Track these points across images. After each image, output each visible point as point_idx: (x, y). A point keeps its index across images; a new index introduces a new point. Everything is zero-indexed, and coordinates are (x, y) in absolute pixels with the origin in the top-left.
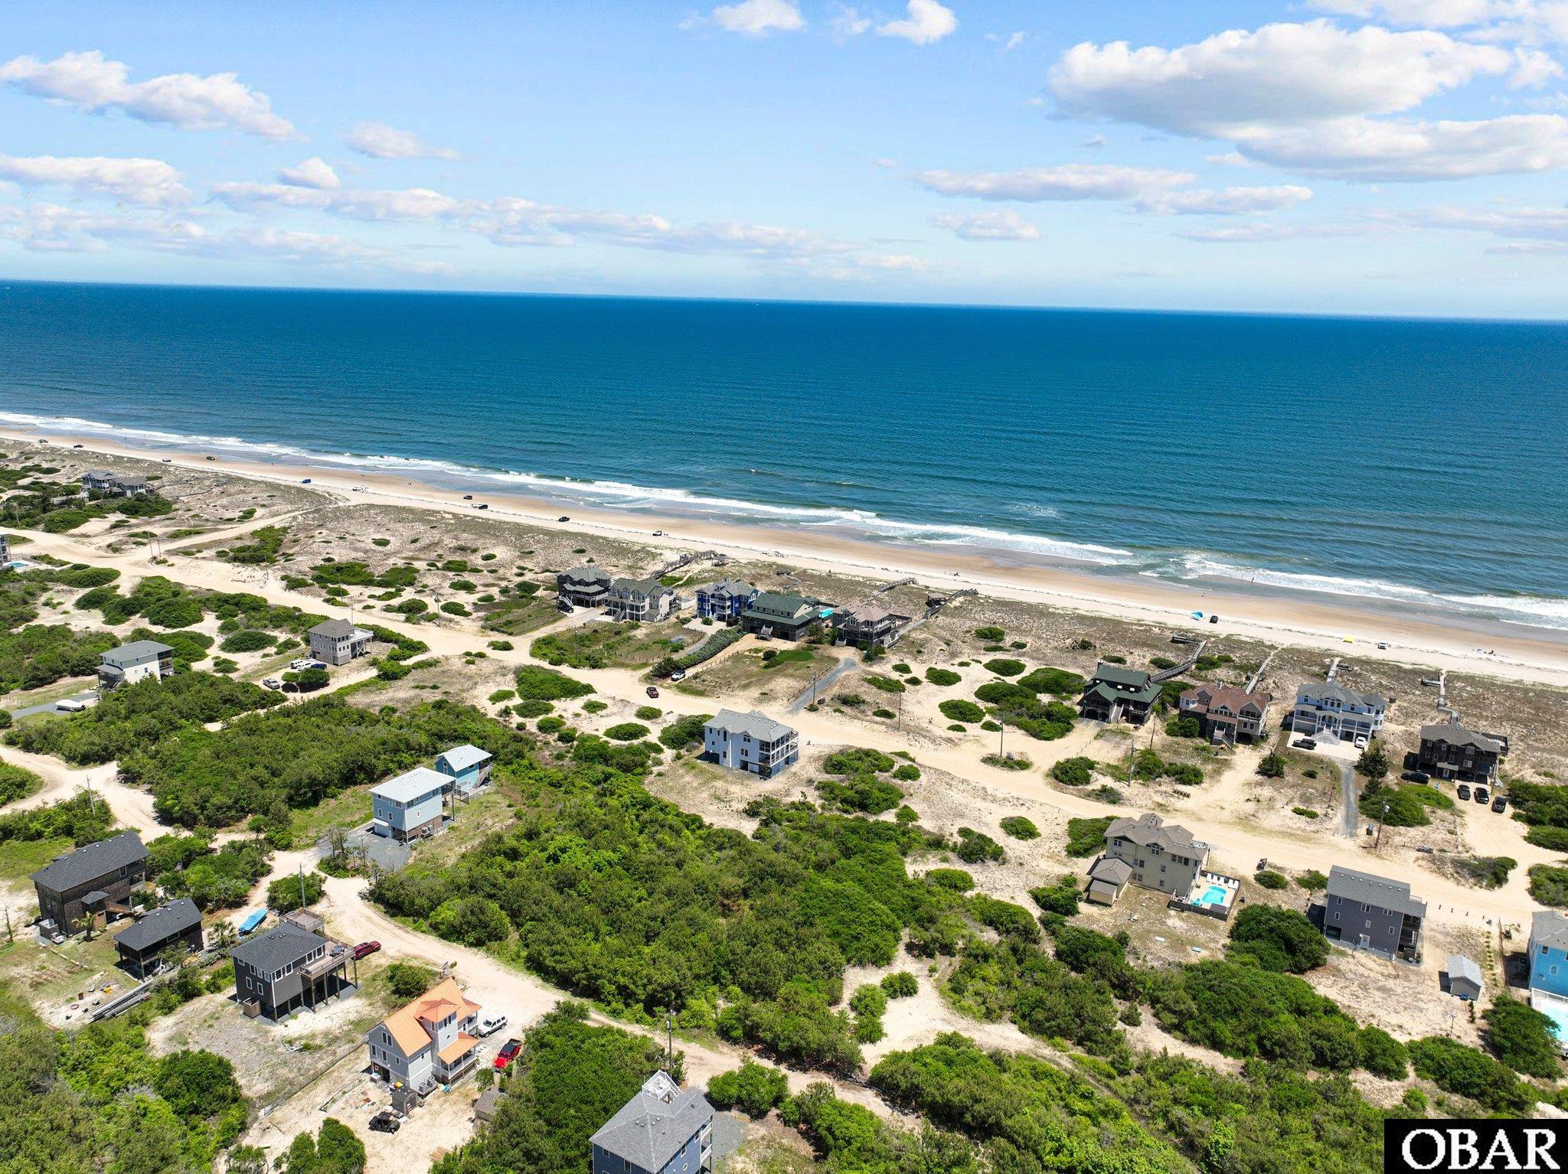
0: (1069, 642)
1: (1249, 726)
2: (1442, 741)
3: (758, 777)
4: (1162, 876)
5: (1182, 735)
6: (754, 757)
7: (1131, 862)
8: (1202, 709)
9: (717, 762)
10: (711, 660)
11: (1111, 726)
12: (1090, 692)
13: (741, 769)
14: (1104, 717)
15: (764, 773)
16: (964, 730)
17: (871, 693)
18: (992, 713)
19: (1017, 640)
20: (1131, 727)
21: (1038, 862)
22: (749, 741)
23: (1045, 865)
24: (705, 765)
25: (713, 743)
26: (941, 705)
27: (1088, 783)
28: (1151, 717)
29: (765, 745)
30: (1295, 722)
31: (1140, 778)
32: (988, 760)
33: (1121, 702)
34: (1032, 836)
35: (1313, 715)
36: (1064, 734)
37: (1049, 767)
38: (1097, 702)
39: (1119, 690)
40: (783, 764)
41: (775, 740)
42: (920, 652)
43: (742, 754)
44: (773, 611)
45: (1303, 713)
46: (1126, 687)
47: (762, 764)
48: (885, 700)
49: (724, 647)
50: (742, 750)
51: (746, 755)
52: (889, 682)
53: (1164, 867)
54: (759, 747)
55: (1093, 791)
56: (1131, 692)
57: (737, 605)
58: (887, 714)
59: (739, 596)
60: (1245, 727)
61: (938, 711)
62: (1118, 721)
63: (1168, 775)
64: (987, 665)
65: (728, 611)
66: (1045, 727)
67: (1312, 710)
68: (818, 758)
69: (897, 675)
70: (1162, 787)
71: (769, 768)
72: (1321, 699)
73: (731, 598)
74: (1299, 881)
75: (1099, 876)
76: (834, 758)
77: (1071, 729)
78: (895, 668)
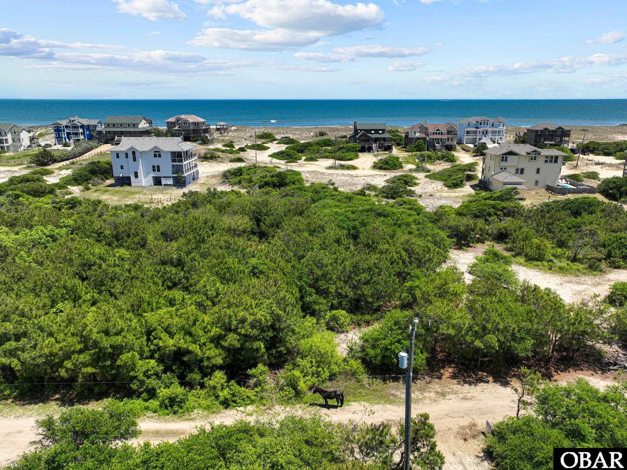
0: (312, 134)
1: (450, 140)
2: (546, 129)
3: (174, 188)
4: (537, 177)
5: (417, 151)
6: (167, 169)
7: (514, 171)
8: (423, 136)
9: (129, 184)
10: (81, 157)
11: (376, 153)
12: (357, 137)
13: (154, 185)
14: (370, 150)
15: (180, 182)
16: (297, 162)
17: (220, 154)
18: (305, 156)
19: (283, 136)
20: (387, 152)
21: (437, 194)
22: (160, 156)
23: (444, 194)
24: (118, 188)
25: (122, 167)
26: (269, 156)
27: (402, 168)
28: (394, 147)
29: (177, 156)
30: (465, 138)
31: (427, 162)
32: (330, 168)
33: (376, 140)
34: (416, 184)
35: (475, 132)
36: (357, 157)
37: (369, 166)
38: (365, 141)
39: (372, 134)
40: (191, 178)
41: (185, 150)
42: (232, 142)
43: (154, 170)
44: (121, 125)
45: (468, 132)
46: (377, 131)
47: (176, 175)
48: (233, 156)
49: (88, 150)
50: (154, 167)
51: (159, 170)
52: (226, 150)
53: (538, 170)
54: (171, 161)
55: (410, 169)
56: (380, 134)
57: (88, 133)
58: (240, 160)
59: (88, 126)
60: (448, 141)
61: (271, 158)
62: (378, 151)
63: (438, 159)
64: (278, 143)
65: (82, 137)
66: (346, 154)
67: (474, 129)
68: (214, 176)
69: (228, 148)
70: (442, 164)
71: (184, 177)
72: (477, 122)
73: (82, 127)
74: (585, 177)
75: (506, 181)
76: (232, 172)
77: (358, 156)
78: (224, 146)
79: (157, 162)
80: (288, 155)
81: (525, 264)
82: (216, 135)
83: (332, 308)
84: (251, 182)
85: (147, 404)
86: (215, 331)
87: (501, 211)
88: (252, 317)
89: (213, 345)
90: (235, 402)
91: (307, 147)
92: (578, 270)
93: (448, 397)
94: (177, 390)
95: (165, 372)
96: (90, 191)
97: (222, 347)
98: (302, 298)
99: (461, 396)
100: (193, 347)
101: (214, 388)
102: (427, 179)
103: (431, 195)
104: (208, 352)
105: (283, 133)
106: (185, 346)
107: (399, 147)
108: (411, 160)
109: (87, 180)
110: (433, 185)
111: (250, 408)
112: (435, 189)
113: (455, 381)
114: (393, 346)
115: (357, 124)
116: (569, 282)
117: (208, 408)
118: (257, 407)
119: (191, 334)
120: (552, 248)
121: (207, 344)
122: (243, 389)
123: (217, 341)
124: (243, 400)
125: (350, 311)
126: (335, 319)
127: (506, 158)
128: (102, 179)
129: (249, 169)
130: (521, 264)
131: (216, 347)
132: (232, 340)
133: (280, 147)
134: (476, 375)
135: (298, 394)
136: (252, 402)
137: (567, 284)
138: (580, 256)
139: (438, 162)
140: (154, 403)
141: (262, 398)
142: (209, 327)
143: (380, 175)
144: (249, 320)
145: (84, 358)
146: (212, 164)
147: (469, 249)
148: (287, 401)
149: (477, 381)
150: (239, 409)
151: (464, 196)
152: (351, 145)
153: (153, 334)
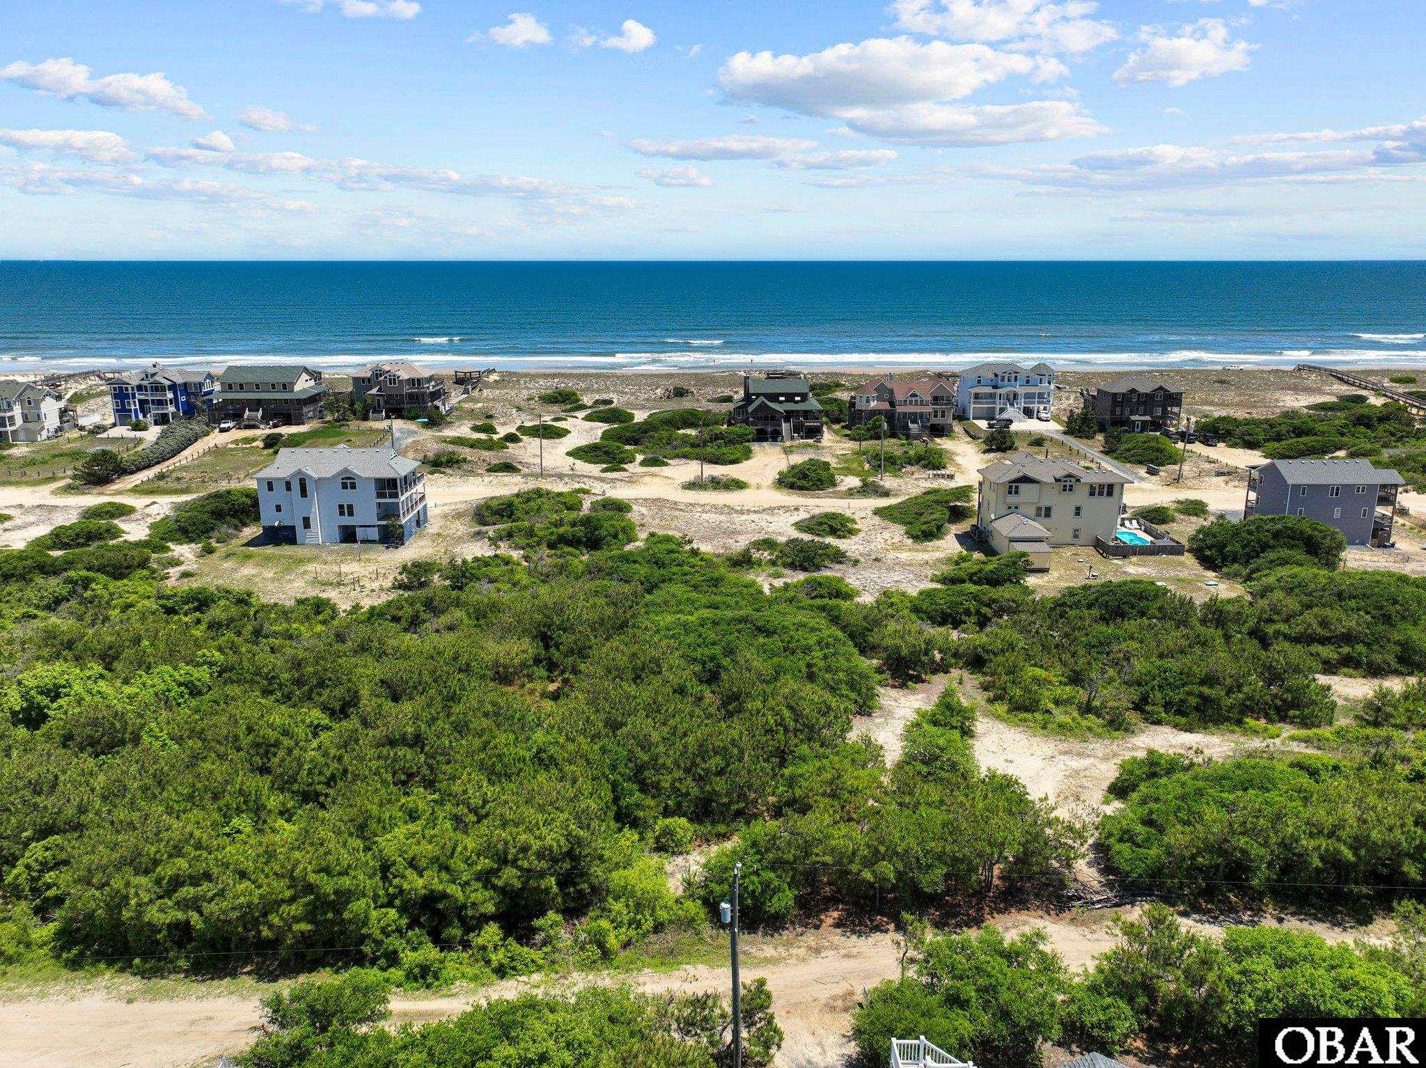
1: (940, 414)
2: (1133, 391)
3: (381, 547)
4: (1077, 522)
5: (871, 438)
6: (367, 514)
7: (1032, 512)
8: (886, 406)
9: (292, 540)
10: (175, 459)
11: (788, 444)
12: (750, 409)
13: (342, 541)
14: (775, 436)
15: (391, 537)
16: (625, 470)
17: (466, 452)
18: (641, 452)
19: (597, 397)
20: (811, 441)
21: (892, 555)
22: (353, 486)
23: (904, 556)
24: (269, 550)
25: (278, 508)
26: (569, 454)
27: (834, 485)
28: (825, 429)
29: (388, 486)
30: (972, 408)
31: (886, 471)
32: (692, 486)
33: (788, 416)
34: (852, 532)
35: (992, 396)
36: (748, 454)
37: (770, 482)
38: (766, 418)
39: (781, 402)
40: (414, 524)
41: (403, 474)
42: (490, 417)
43: (342, 513)
44: (257, 385)
45: (977, 396)
46: (790, 397)
47: (384, 523)
48: (492, 457)
49: (189, 442)
50: (341, 507)
51: (351, 513)
52: (479, 441)
53: (1078, 509)
54: (374, 494)
55: (850, 489)
56: (797, 402)
57: (183, 399)
58: (508, 468)
59: (185, 384)
60: (936, 416)
61: (571, 460)
62: (792, 438)
63: (910, 463)
64: (587, 418)
65: (171, 409)
66: (724, 450)
67: (989, 390)
68: (459, 515)
69: (483, 436)
70: (916, 476)
71: (401, 526)
72: (996, 375)
73: (173, 387)
74: (1179, 511)
75: (1016, 534)
76: (494, 504)
77: (750, 451)
78: (476, 429)
79: (347, 497)
80: (607, 453)
81: (1006, 716)
82: (456, 397)
83: (667, 813)
84: (532, 536)
85: (386, 975)
86: (485, 863)
87: (989, 606)
88: (539, 843)
89: (479, 885)
90: (514, 968)
91: (646, 432)
92: (1090, 729)
93: (823, 955)
94: (430, 952)
95: (410, 927)
96: (215, 556)
97: (494, 887)
98: (616, 800)
99: (843, 952)
100: (454, 890)
101: (484, 948)
102: (877, 520)
103: (877, 560)
104: (473, 895)
105: (598, 391)
106: (441, 887)
107: (837, 427)
108: (855, 465)
109: (208, 532)
110: (886, 535)
111: (536, 977)
112: (889, 542)
113: (838, 931)
114: (747, 880)
115: (750, 382)
116: (1066, 753)
117: (475, 978)
118: (547, 975)
119: (447, 869)
120: (1061, 683)
121: (473, 883)
122: (526, 949)
123: (486, 878)
124: (526, 965)
125: (696, 818)
126: (668, 832)
127: (1017, 487)
128: (236, 528)
129: (528, 500)
130: (998, 717)
131: (485, 887)
132: (509, 876)
133: (592, 429)
134: (872, 921)
135: (606, 955)
136: (540, 968)
137: (1062, 757)
138: (1097, 703)
139: (909, 468)
140: (396, 974)
141: (553, 962)
142: (474, 857)
143: (786, 509)
144: (535, 848)
145: (295, 909)
146: (451, 479)
147: (917, 686)
148: (589, 965)
149: (871, 930)
150: (520, 979)
151: (939, 560)
152: (736, 429)
153: (392, 869)
